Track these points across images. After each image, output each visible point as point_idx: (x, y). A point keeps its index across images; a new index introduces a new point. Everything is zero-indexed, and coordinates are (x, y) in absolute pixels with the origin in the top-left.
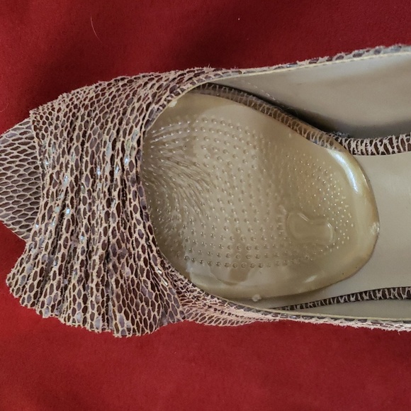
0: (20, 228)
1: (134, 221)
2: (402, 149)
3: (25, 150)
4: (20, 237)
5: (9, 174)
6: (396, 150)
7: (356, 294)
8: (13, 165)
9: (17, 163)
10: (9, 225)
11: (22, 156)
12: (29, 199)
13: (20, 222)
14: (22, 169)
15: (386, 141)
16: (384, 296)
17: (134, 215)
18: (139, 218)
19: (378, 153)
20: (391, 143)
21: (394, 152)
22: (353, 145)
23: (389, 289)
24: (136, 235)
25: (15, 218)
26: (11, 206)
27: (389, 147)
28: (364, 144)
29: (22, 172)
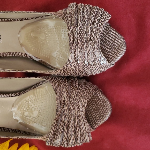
0: (114, 32)
1: (71, 33)
2: (11, 53)
3: (113, 54)
4: (114, 30)
5: (117, 47)
6: (13, 53)
7: (25, 20)
8: (116, 50)
9: (115, 51)
10: (117, 33)
11: (114, 53)
12: (112, 41)
13: (114, 34)
14: (114, 49)
15: (16, 55)
16: (17, 19)
17: (71, 35)
18: (70, 34)
19: (18, 53)
20: (14, 55)
21: (14, 52)
22: (25, 55)
23: (16, 21)
24: (71, 30)
25: (115, 35)
26: (116, 38)
27: (15, 54)
28: (22, 55)
29: (114, 48)
